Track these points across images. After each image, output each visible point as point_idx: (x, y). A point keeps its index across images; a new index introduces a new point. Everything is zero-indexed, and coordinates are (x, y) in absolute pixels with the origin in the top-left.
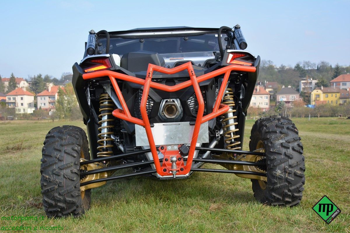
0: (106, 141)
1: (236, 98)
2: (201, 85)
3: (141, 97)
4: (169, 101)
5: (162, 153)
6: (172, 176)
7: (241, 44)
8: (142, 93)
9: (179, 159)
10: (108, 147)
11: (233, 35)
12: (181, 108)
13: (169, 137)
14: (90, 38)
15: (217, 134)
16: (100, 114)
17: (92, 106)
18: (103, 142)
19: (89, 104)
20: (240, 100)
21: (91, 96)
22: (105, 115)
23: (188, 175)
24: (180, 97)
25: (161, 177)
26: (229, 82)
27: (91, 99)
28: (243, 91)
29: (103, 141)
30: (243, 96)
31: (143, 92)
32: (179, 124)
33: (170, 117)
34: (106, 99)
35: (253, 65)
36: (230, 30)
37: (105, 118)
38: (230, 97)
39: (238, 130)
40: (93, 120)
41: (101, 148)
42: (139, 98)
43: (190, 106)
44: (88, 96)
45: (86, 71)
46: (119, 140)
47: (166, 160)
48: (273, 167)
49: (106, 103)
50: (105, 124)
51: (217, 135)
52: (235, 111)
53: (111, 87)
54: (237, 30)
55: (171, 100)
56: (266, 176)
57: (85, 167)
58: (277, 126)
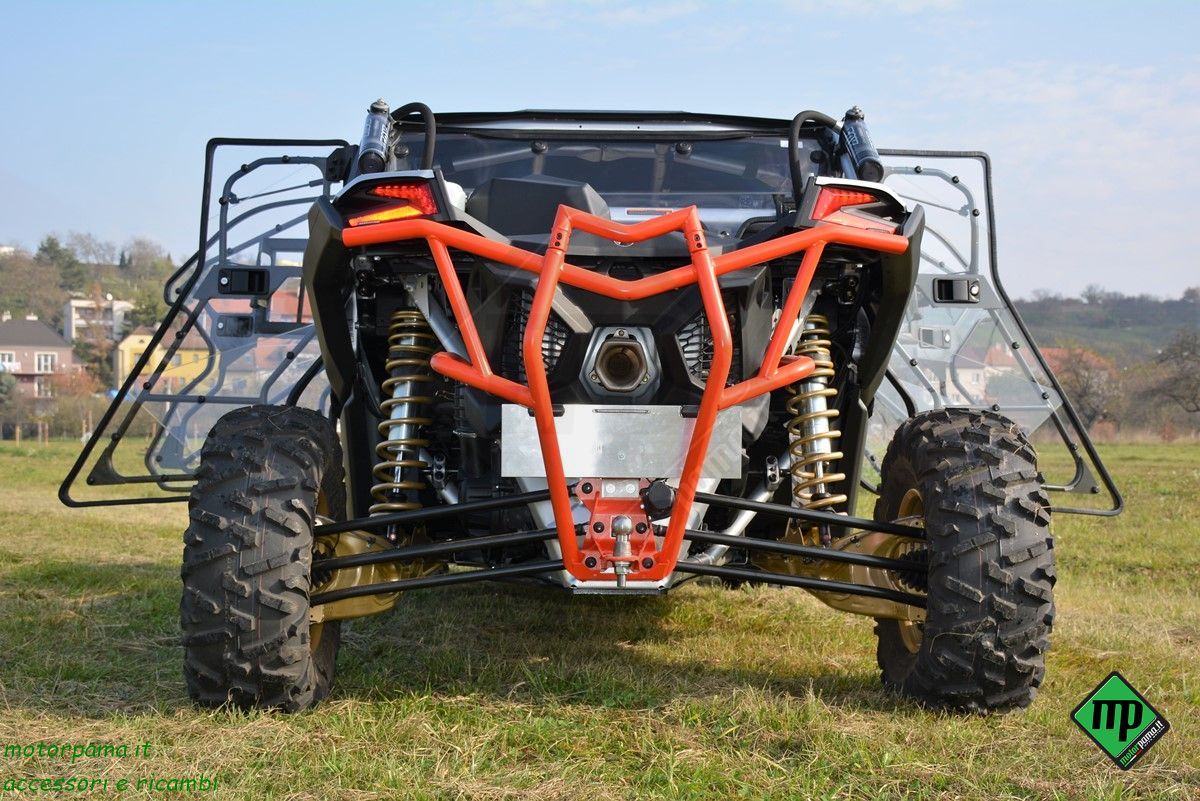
0: (403, 467)
1: (839, 355)
2: (725, 285)
3: (527, 315)
4: (617, 334)
5: (584, 505)
6: (614, 584)
7: (863, 165)
8: (531, 303)
9: (640, 528)
10: (406, 489)
11: (837, 142)
12: (654, 362)
13: (610, 454)
14: (373, 124)
15: (771, 470)
16: (389, 377)
17: (363, 353)
18: (390, 471)
19: (355, 347)
20: (852, 360)
21: (360, 321)
22: (404, 383)
23: (668, 584)
24: (653, 324)
25: (578, 583)
26: (819, 291)
27: (359, 330)
28: (863, 331)
29: (394, 468)
30: (862, 348)
31: (533, 297)
32: (647, 412)
33: (618, 388)
34: (410, 329)
35: (899, 232)
36: (831, 124)
37: (403, 392)
38: (821, 346)
39: (839, 455)
40: (363, 399)
41: (382, 491)
42: (522, 320)
43: (687, 356)
44: (352, 320)
45: (352, 222)
46: (443, 470)
47: (599, 528)
48: (948, 562)
49: (410, 342)
50: (402, 413)
51: (769, 473)
52: (833, 391)
53: (430, 288)
54: (853, 124)
55: (626, 333)
56: (924, 607)
57: (327, 545)
58: (965, 434)
